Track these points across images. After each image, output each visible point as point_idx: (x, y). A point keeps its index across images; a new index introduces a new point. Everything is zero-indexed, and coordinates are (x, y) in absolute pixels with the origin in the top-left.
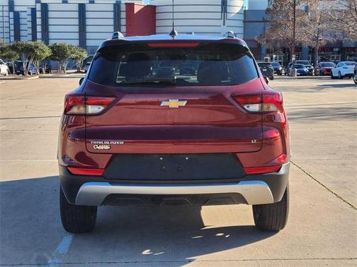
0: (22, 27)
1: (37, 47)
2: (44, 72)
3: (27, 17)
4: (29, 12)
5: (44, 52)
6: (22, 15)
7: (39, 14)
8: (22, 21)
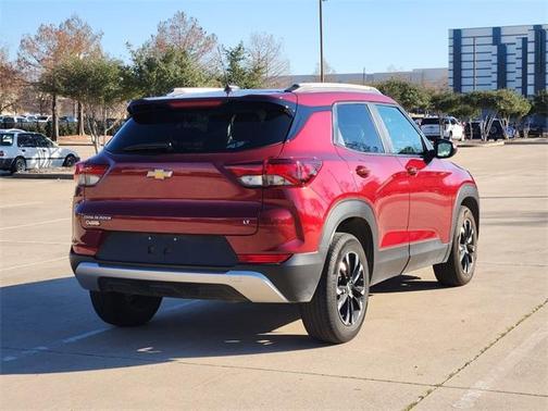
0: (510, 68)
1: (501, 98)
2: (526, 135)
3: (516, 51)
4: (519, 44)
5: (512, 105)
6: (510, 49)
7: (531, 47)
8: (510, 59)
